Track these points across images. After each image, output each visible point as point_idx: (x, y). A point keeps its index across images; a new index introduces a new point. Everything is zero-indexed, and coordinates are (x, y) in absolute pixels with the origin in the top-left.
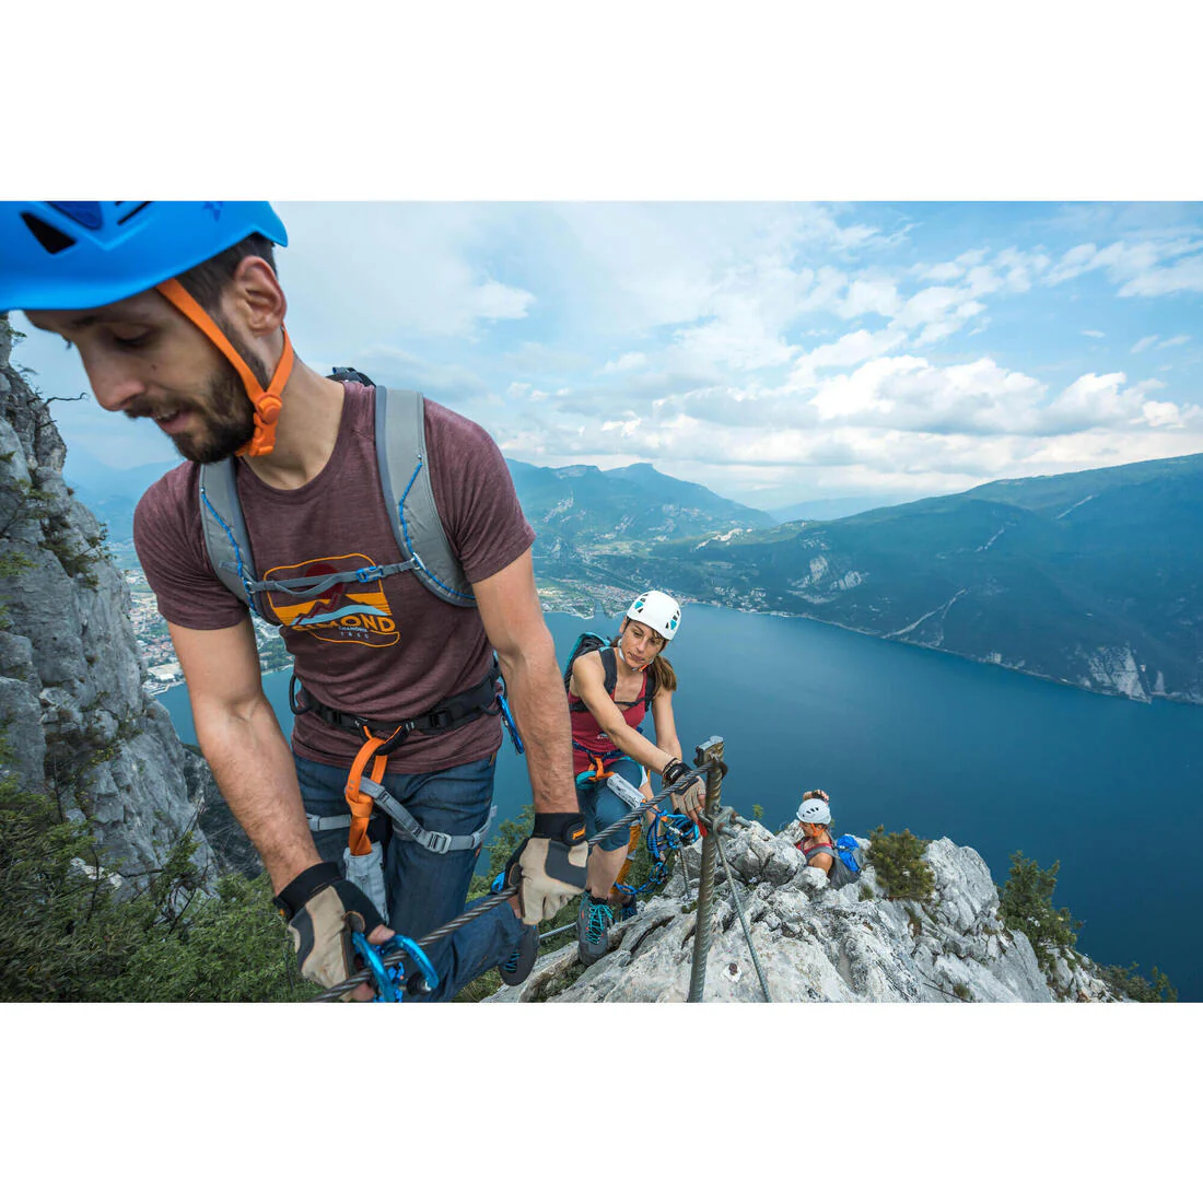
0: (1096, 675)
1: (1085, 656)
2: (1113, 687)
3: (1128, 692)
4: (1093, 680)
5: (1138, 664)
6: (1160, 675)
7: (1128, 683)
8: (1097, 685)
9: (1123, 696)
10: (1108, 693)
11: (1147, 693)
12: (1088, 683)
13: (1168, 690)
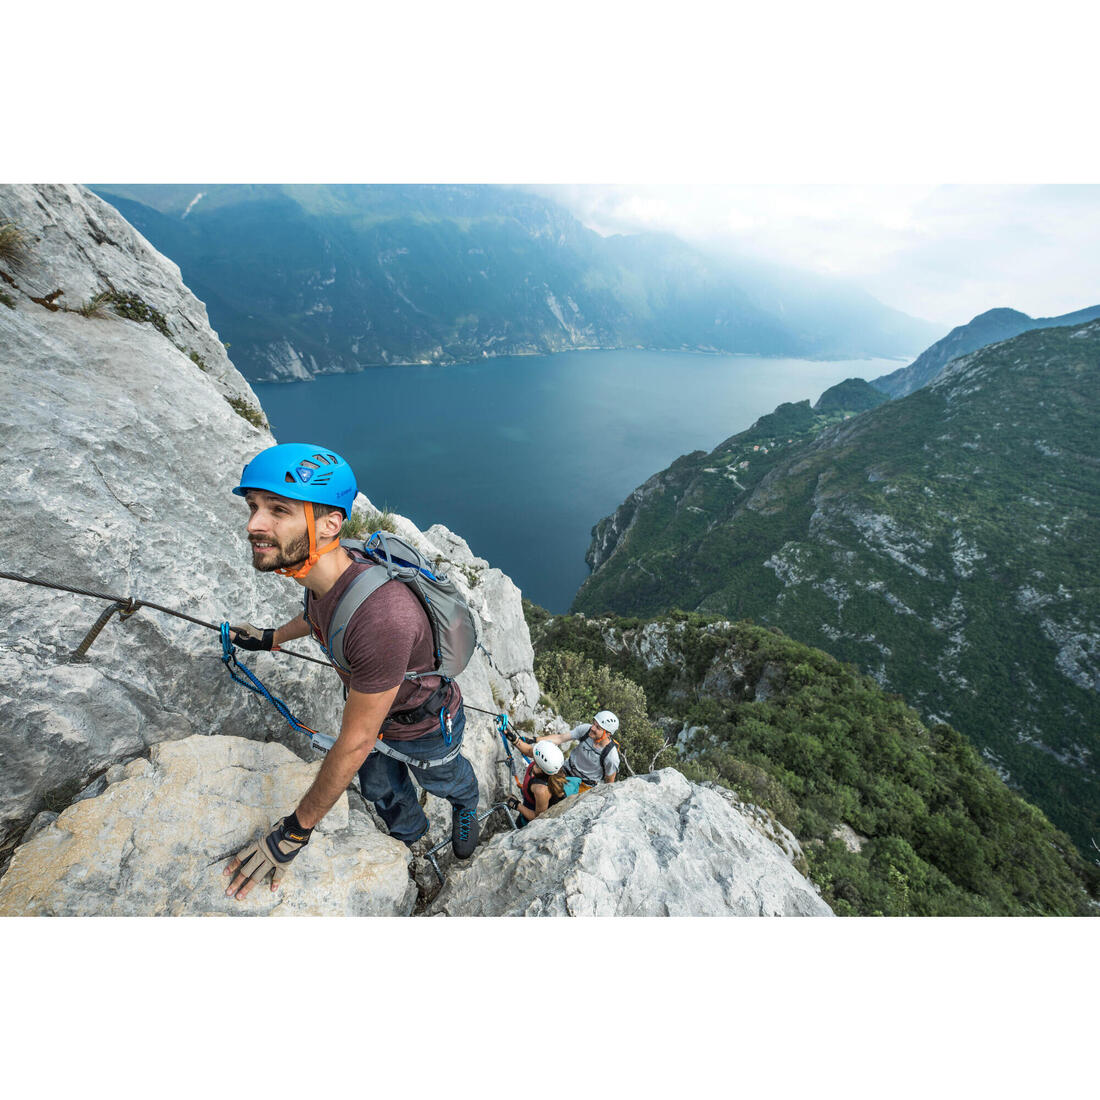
0: (277, 369)
1: (264, 355)
2: (291, 376)
3: (301, 376)
4: (277, 373)
5: (297, 352)
6: (312, 357)
7: (298, 370)
8: (281, 376)
9: (299, 380)
10: (290, 381)
11: (311, 373)
12: (275, 377)
13: (320, 368)
